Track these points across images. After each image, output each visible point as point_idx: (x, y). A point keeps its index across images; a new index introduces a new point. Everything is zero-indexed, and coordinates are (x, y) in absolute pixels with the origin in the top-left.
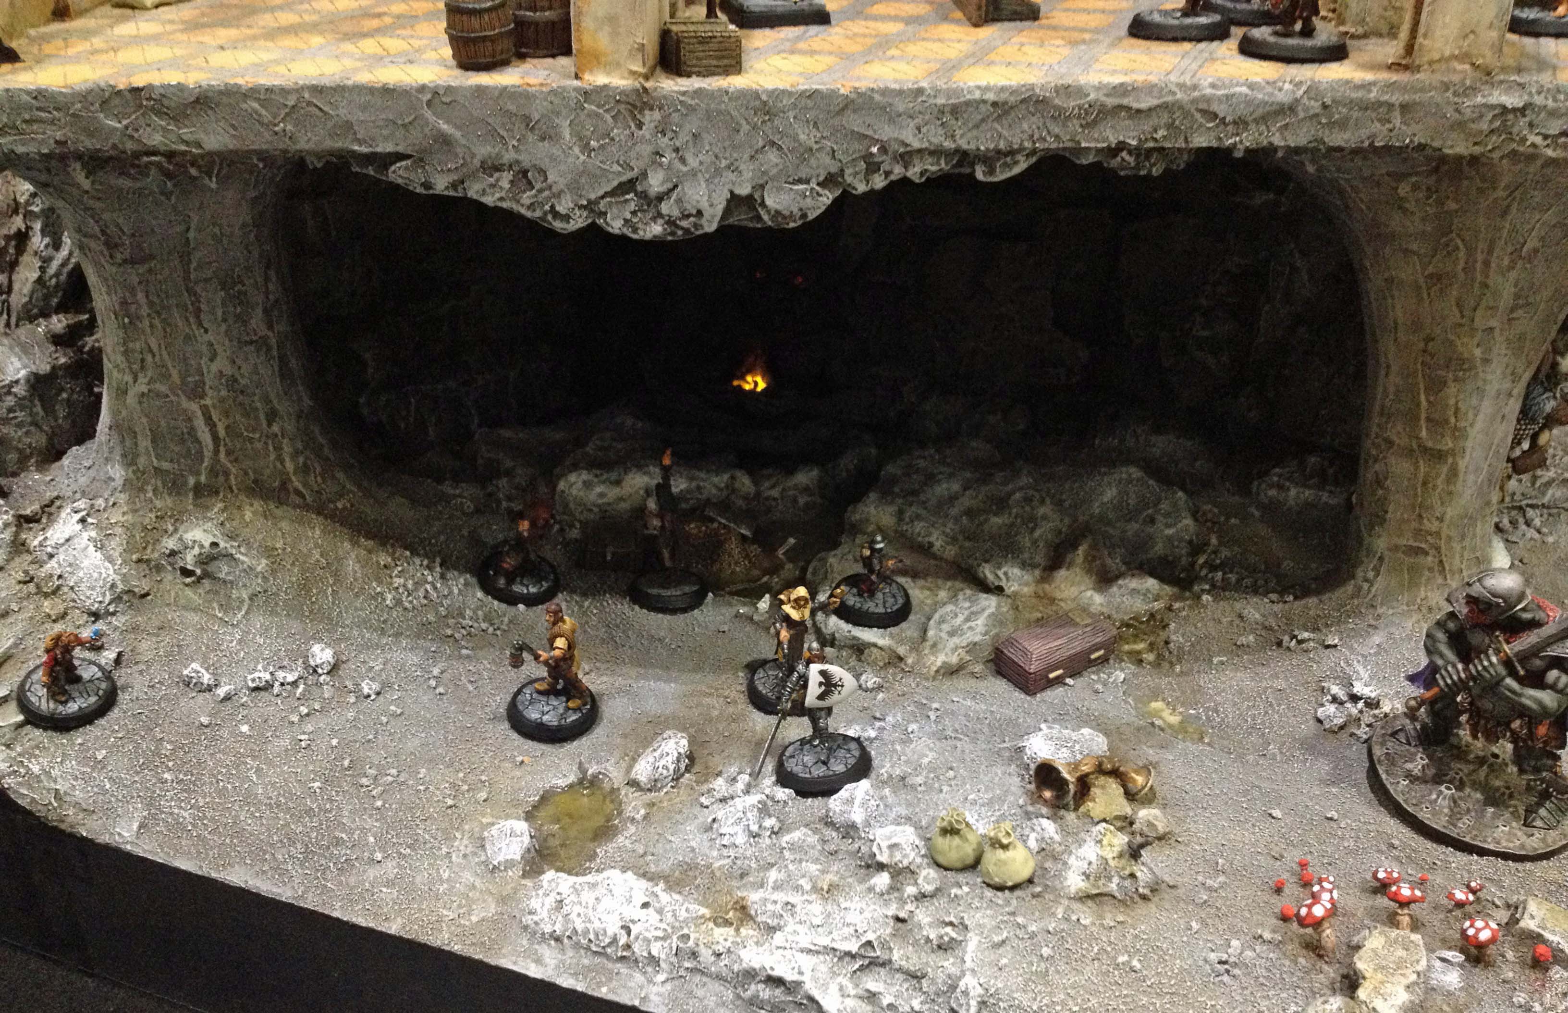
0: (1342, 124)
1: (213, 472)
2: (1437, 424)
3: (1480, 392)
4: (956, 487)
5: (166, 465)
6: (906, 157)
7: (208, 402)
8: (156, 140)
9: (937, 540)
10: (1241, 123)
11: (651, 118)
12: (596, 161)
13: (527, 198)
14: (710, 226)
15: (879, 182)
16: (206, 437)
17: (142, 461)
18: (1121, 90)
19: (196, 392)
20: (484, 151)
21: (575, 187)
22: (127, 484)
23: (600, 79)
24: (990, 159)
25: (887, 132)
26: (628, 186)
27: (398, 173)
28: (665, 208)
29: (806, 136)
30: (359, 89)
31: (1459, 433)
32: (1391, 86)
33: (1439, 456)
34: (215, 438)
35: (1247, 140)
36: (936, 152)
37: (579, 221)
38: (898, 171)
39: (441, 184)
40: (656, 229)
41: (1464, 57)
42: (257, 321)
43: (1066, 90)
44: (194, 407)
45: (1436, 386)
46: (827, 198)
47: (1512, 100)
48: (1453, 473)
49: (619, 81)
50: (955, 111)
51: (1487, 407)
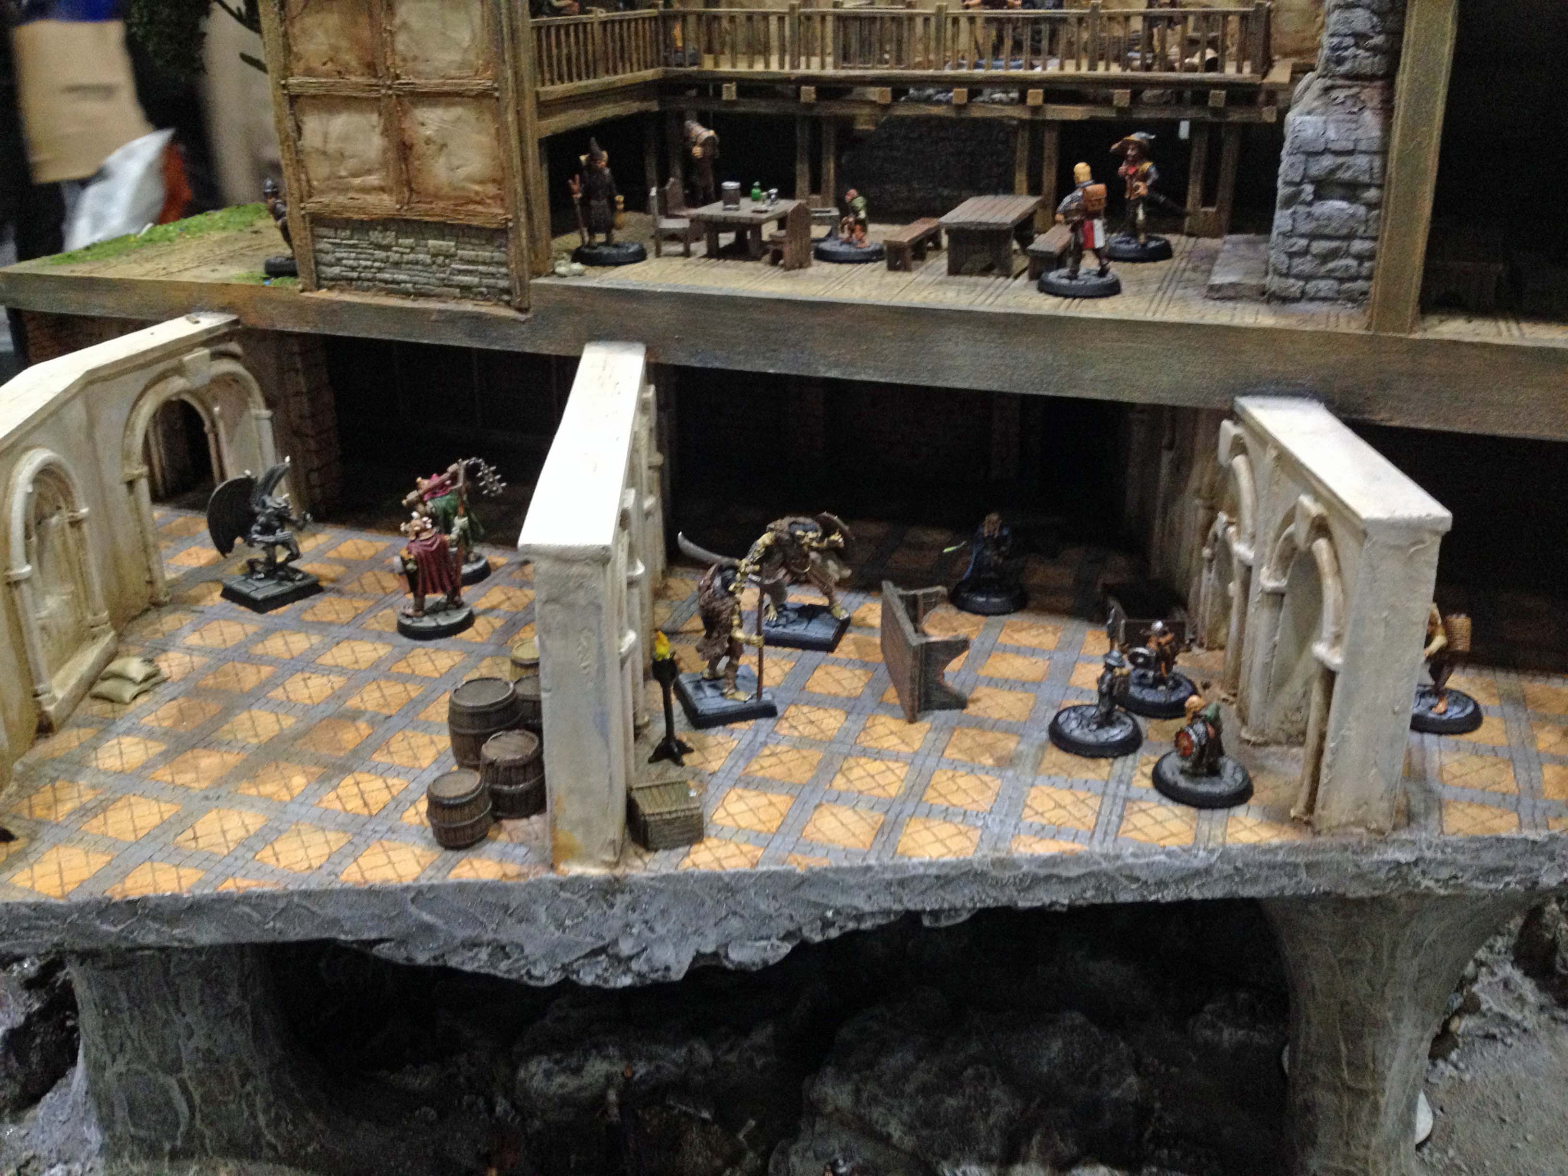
0: (1254, 880)
1: (189, 1137)
2: (1358, 1068)
3: (1395, 1043)
5: (142, 1133)
6: (860, 917)
7: (185, 1075)
10: (1161, 884)
11: (621, 900)
12: (570, 936)
13: (504, 965)
14: (677, 974)
15: (834, 933)
16: (183, 1107)
17: (119, 1129)
18: (1052, 861)
19: (174, 1068)
20: (462, 934)
21: (550, 955)
22: (103, 1149)
23: (574, 869)
24: (935, 914)
25: (840, 900)
26: (603, 950)
27: (383, 951)
28: (635, 965)
29: (765, 906)
30: (345, 892)
31: (1379, 1077)
32: (1294, 849)
33: (1362, 1094)
34: (191, 1107)
35: (1168, 895)
36: (887, 912)
37: (553, 979)
38: (851, 925)
39: (422, 958)
40: (627, 981)
41: (1359, 823)
42: (233, 997)
43: (1000, 863)
44: (172, 1082)
45: (1354, 1038)
46: (786, 948)
47: (1404, 857)
48: (1375, 1109)
49: (594, 871)
50: (902, 883)
51: (1402, 1052)
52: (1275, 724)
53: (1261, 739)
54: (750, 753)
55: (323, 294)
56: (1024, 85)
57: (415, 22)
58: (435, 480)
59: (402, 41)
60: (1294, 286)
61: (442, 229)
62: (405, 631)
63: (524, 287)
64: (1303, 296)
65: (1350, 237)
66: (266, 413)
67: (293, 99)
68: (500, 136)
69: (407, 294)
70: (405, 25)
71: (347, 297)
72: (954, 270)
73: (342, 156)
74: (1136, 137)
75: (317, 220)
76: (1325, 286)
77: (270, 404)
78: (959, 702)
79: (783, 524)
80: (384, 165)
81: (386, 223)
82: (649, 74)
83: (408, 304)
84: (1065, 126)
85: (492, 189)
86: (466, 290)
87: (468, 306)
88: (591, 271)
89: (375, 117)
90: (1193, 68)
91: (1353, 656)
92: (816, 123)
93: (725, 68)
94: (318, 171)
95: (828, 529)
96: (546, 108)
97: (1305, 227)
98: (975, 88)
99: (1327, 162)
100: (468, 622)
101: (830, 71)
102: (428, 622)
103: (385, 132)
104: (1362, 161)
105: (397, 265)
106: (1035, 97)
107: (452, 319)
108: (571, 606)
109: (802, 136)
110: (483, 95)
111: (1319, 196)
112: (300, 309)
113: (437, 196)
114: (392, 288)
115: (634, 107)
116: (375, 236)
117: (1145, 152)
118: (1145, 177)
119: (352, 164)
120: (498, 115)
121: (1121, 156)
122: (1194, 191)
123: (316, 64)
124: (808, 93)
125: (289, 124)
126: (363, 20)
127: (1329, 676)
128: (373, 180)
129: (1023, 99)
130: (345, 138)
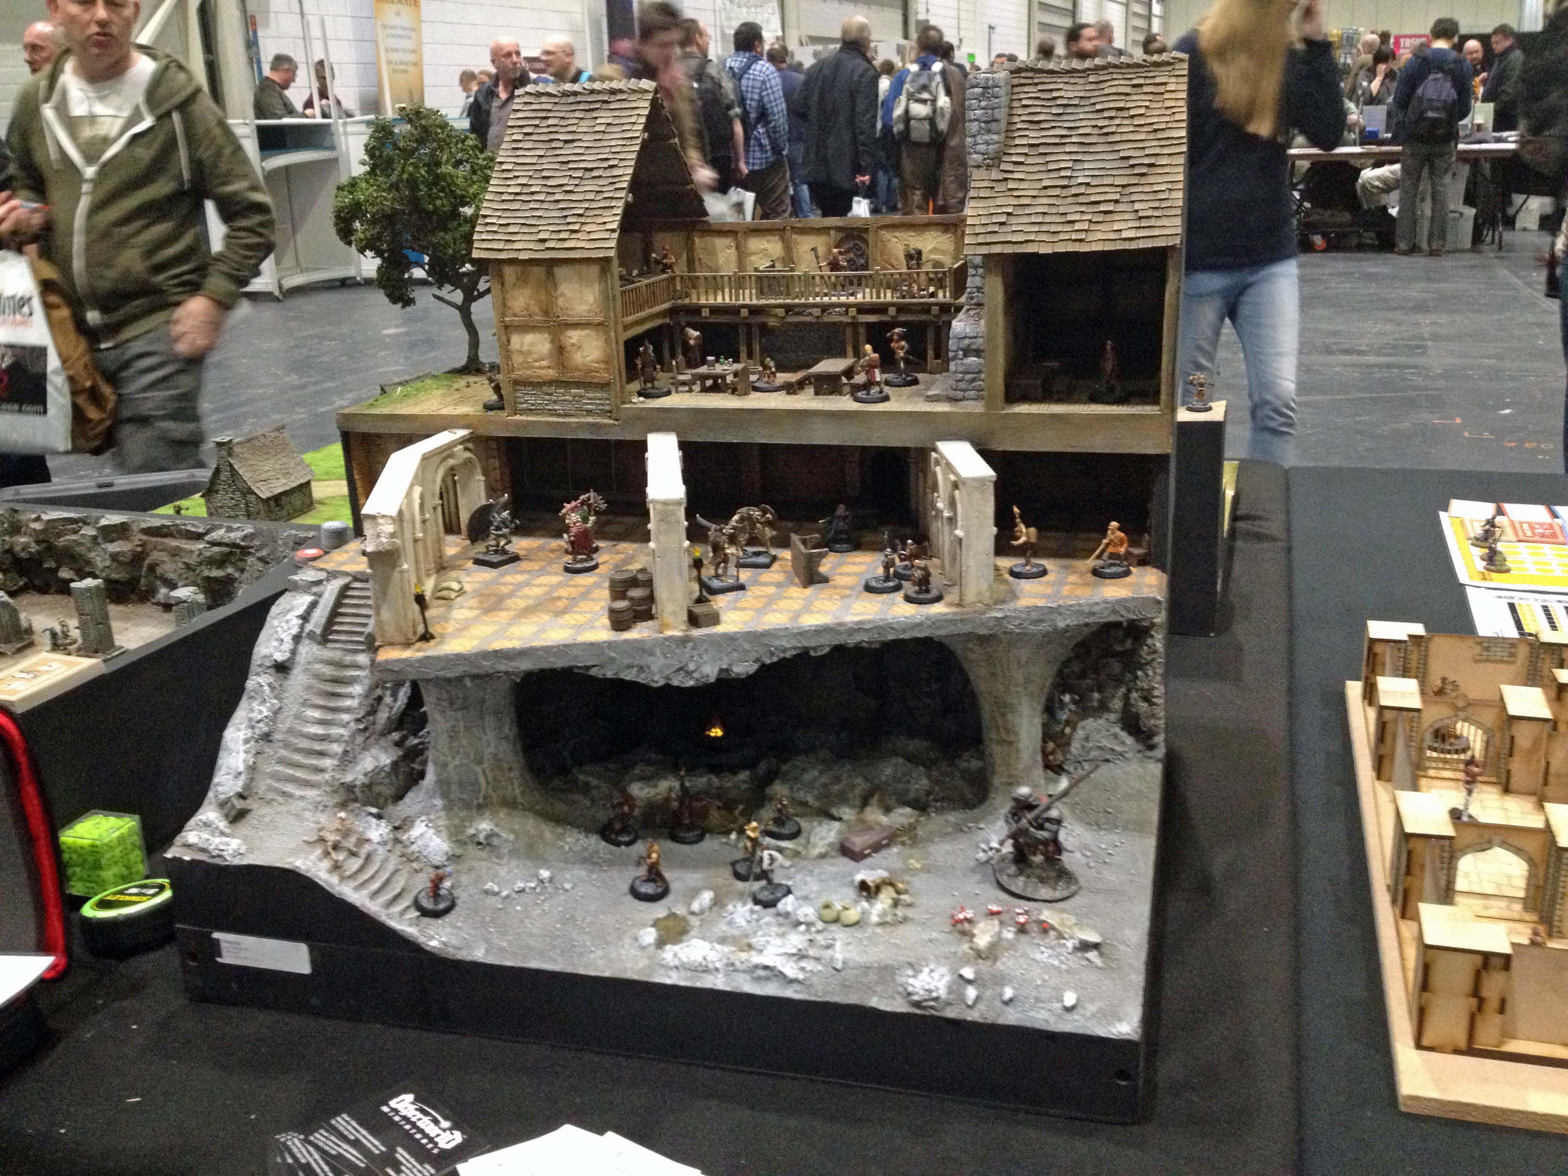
0: (940, 628)
1: (485, 798)
2: (1007, 731)
3: (1020, 716)
4: (816, 773)
5: (464, 796)
6: (784, 650)
7: (485, 766)
8: (502, 668)
9: (810, 799)
10: (904, 631)
11: (690, 645)
12: (669, 661)
13: (643, 676)
14: (712, 680)
15: (775, 659)
16: (482, 781)
17: (452, 796)
18: (860, 622)
19: (480, 762)
20: (627, 661)
21: (661, 671)
22: (445, 808)
23: (670, 633)
24: (815, 649)
25: (777, 643)
26: (681, 669)
27: (593, 672)
28: (695, 675)
29: (747, 646)
30: (580, 644)
31: (1016, 734)
32: (955, 614)
33: (1011, 743)
34: (488, 783)
35: (906, 636)
36: (795, 648)
37: (662, 683)
38: (782, 655)
39: (610, 674)
40: (691, 683)
41: (980, 602)
42: (506, 729)
43: (840, 624)
44: (478, 769)
45: (1003, 715)
46: (756, 667)
47: (999, 615)
48: (1018, 751)
49: (677, 633)
50: (801, 634)
51: (1025, 722)
54: (736, 601)
55: (517, 417)
56: (848, 306)
57: (568, 293)
58: (573, 504)
59: (561, 301)
60: (960, 394)
61: (578, 384)
62: (568, 570)
63: (618, 408)
64: (964, 399)
65: (980, 372)
66: (483, 478)
67: (506, 327)
68: (607, 342)
69: (560, 415)
70: (562, 294)
71: (530, 418)
72: (817, 393)
73: (529, 352)
74: (897, 330)
75: (516, 383)
76: (972, 393)
77: (484, 474)
78: (825, 580)
79: (744, 510)
80: (551, 356)
81: (551, 383)
82: (666, 306)
83: (561, 420)
84: (868, 325)
85: (603, 366)
86: (589, 412)
87: (590, 419)
88: (650, 400)
89: (546, 335)
90: (923, 297)
91: (967, 532)
92: (749, 326)
93: (703, 301)
94: (517, 360)
95: (765, 512)
96: (626, 328)
97: (961, 369)
98: (825, 308)
99: (967, 341)
100: (596, 567)
101: (755, 302)
102: (579, 566)
103: (552, 342)
104: (981, 340)
105: (555, 402)
106: (853, 311)
107: (581, 425)
108: (668, 523)
109: (742, 331)
110: (600, 324)
111: (966, 355)
112: (507, 424)
113: (576, 370)
114: (553, 413)
115: (658, 322)
116: (545, 389)
117: (902, 337)
118: (902, 348)
119: (535, 356)
120: (607, 333)
121: (891, 340)
122: (930, 353)
123: (517, 311)
124: (744, 312)
125: (504, 338)
126: (543, 292)
127: (961, 540)
128: (545, 363)
129: (847, 312)
130: (532, 344)
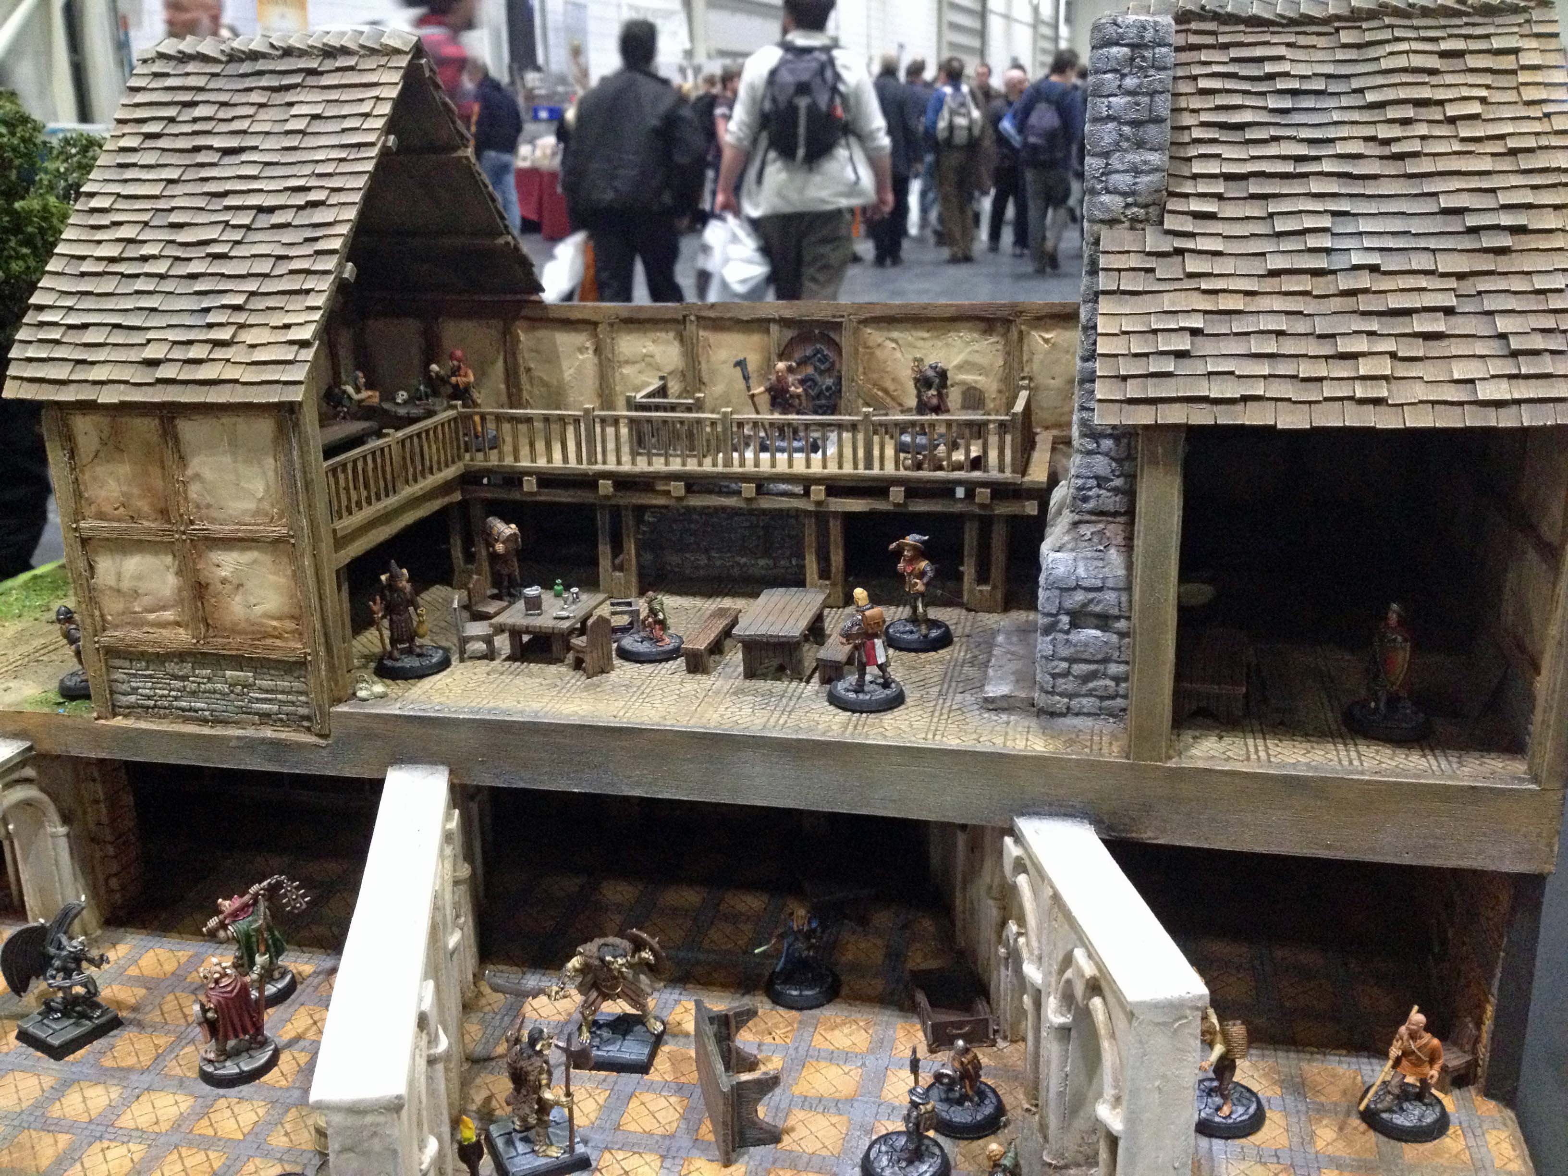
52: (1073, 1147)
53: (1062, 1163)
55: (119, 721)
56: (807, 482)
57: (208, 474)
58: (237, 902)
59: (194, 491)
61: (239, 662)
62: (208, 1078)
63: (326, 716)
64: (1068, 711)
65: (1106, 660)
66: (62, 830)
67: (85, 542)
68: (297, 577)
69: (205, 721)
70: (197, 476)
71: (143, 725)
72: (750, 674)
73: (136, 594)
74: (912, 539)
75: (111, 652)
76: (1088, 703)
77: (66, 819)
78: (773, 1137)
79: (591, 948)
80: (180, 602)
81: (181, 656)
82: (450, 472)
83: (206, 731)
85: (290, 625)
86: (265, 718)
87: (268, 733)
88: (395, 688)
89: (169, 559)
93: (525, 463)
94: (112, 607)
95: (638, 945)
96: (340, 542)
97: (1065, 652)
101: (626, 467)
102: (230, 1068)
103: (179, 573)
104: (1110, 597)
105: (194, 693)
106: (818, 492)
107: (251, 745)
108: (366, 1153)
110: (277, 541)
111: (1075, 625)
112: (96, 736)
113: (234, 631)
114: (189, 716)
115: (436, 505)
116: (171, 667)
118: (922, 575)
119: (147, 601)
120: (294, 557)
122: (968, 570)
123: (108, 509)
124: (606, 487)
125: (82, 564)
126: (155, 471)
127: (1113, 1141)
128: (168, 615)
129: (807, 493)
130: (140, 577)
